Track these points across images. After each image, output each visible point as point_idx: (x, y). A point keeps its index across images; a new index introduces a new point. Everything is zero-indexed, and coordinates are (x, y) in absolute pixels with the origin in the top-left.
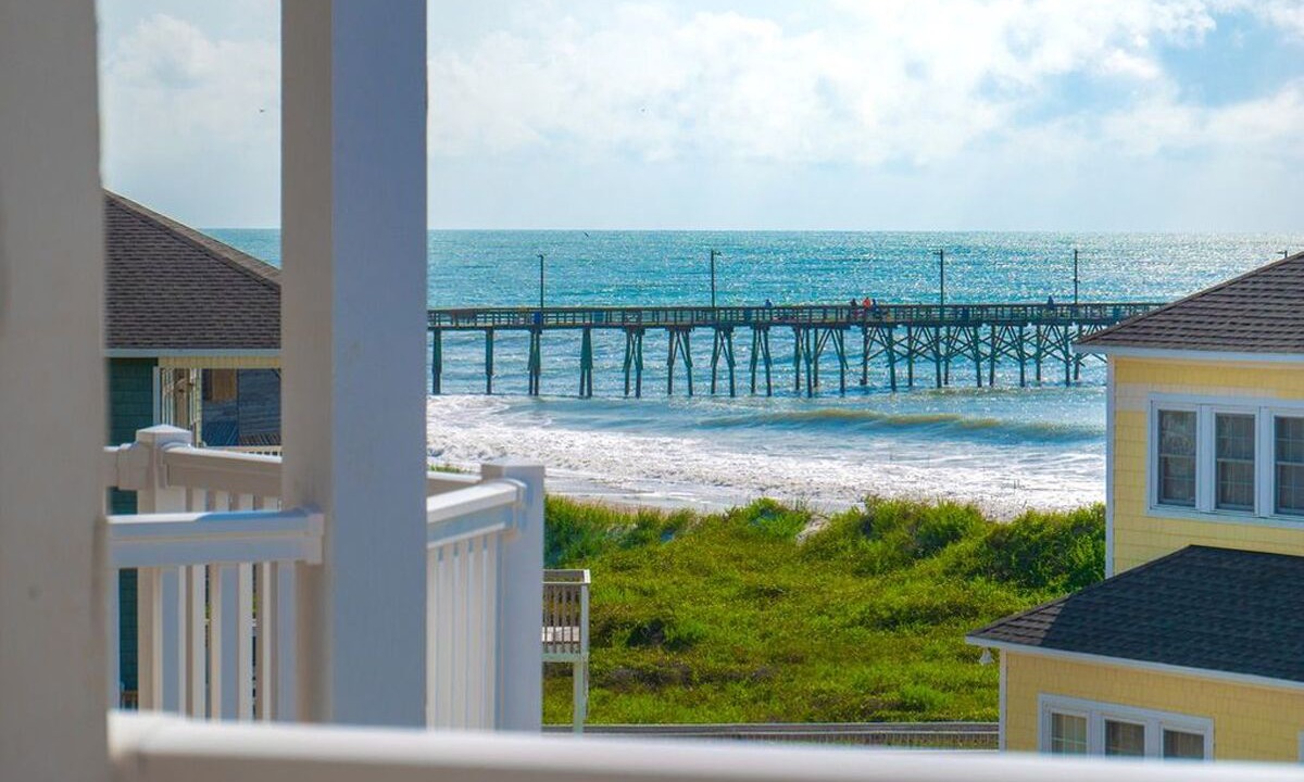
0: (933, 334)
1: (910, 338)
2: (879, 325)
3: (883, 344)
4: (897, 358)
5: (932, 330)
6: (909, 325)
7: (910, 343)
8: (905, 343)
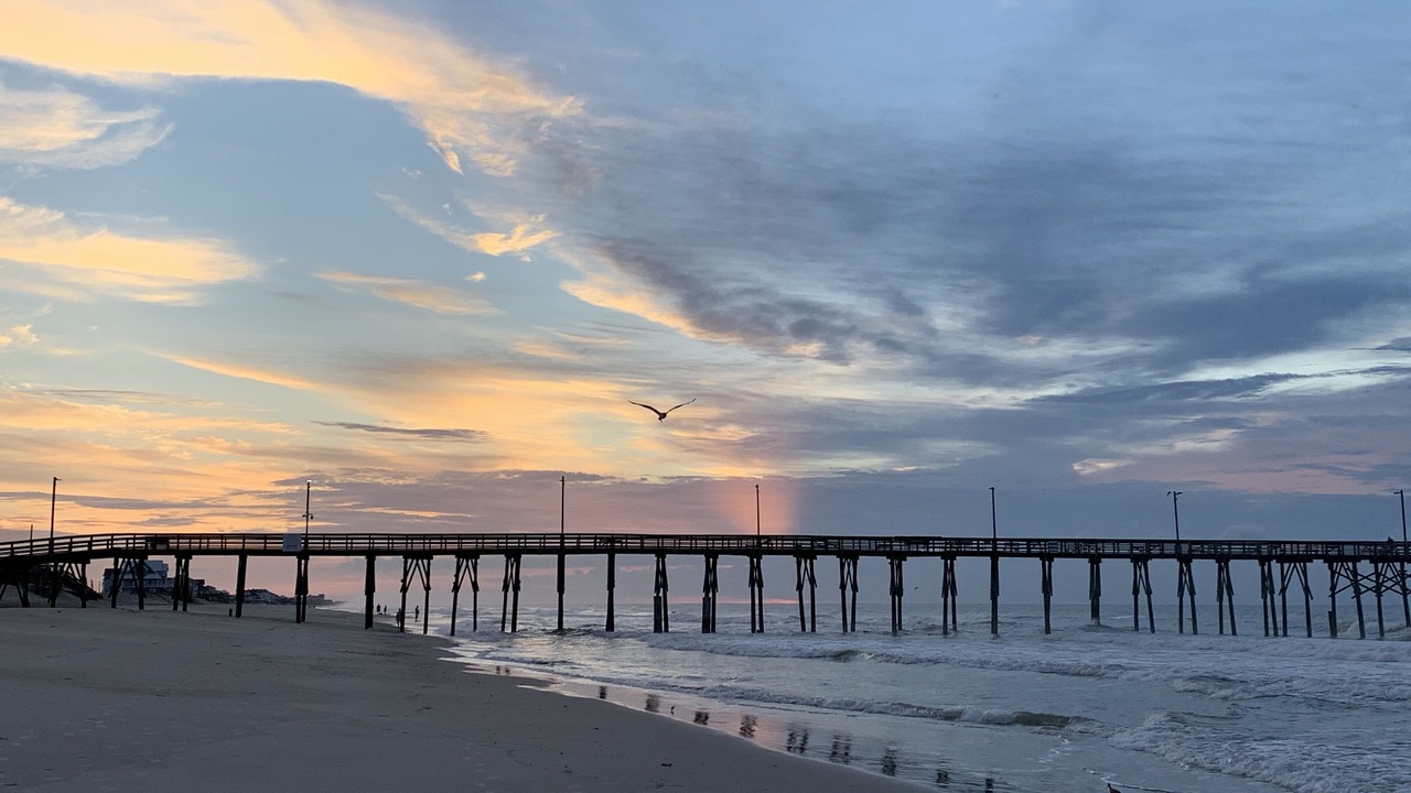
0: (1399, 568)
1: (1378, 574)
2: (1342, 559)
3: (1348, 577)
4: (1363, 589)
5: (1398, 565)
6: (1374, 560)
7: (1378, 578)
8: (1373, 577)
